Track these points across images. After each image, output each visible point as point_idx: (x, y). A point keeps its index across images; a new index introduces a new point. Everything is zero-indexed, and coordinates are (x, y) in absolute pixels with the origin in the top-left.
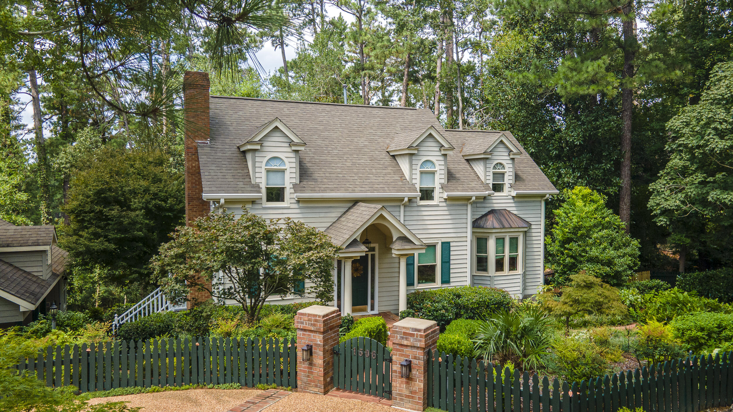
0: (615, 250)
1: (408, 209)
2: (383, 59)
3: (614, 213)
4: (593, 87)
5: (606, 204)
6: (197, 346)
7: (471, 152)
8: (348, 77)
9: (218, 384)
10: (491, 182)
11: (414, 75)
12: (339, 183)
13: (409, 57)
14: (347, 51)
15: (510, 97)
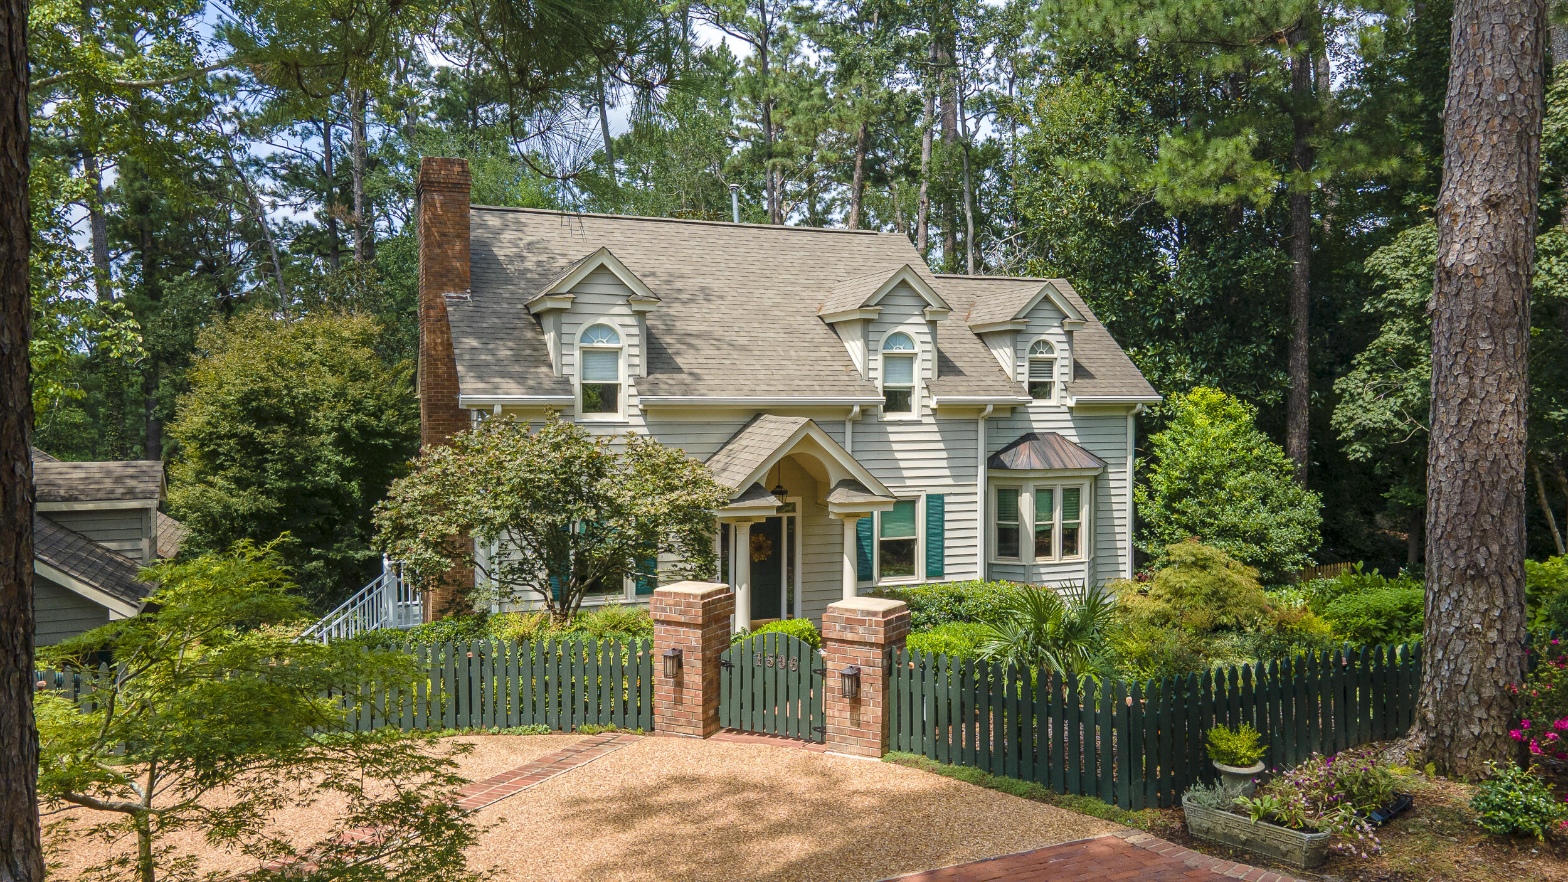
0: (1272, 512)
1: (860, 428)
2: (812, 133)
3: (1270, 440)
4: (1225, 189)
5: (1256, 423)
6: (470, 659)
7: (987, 319)
8: (737, 172)
9: (509, 726)
10: (1025, 378)
11: (877, 167)
12: (724, 377)
13: (865, 130)
14: (737, 117)
15: (1065, 212)
